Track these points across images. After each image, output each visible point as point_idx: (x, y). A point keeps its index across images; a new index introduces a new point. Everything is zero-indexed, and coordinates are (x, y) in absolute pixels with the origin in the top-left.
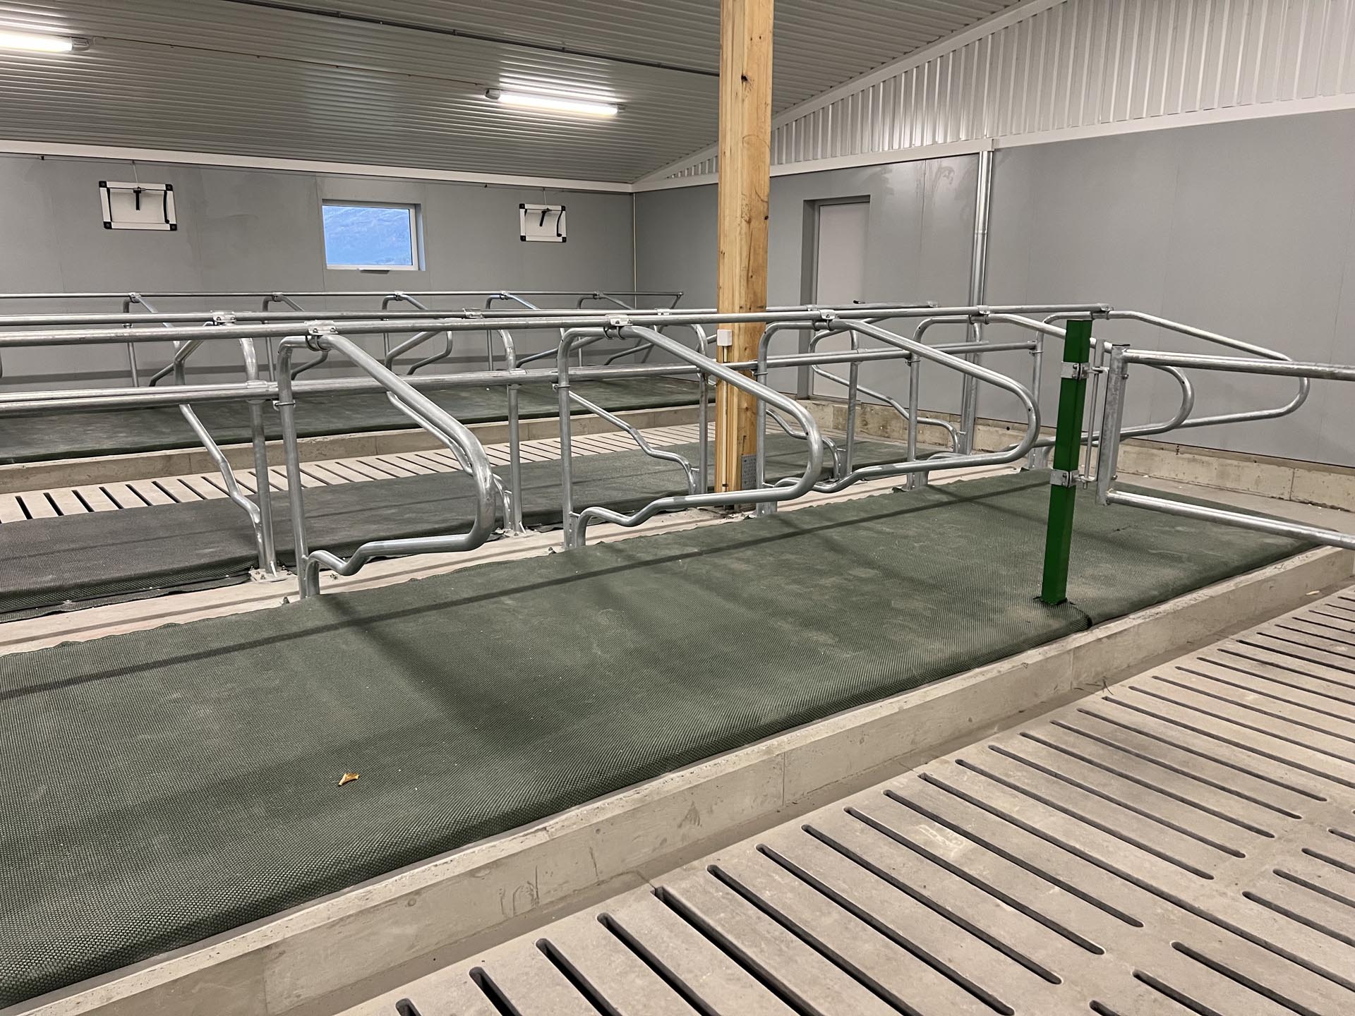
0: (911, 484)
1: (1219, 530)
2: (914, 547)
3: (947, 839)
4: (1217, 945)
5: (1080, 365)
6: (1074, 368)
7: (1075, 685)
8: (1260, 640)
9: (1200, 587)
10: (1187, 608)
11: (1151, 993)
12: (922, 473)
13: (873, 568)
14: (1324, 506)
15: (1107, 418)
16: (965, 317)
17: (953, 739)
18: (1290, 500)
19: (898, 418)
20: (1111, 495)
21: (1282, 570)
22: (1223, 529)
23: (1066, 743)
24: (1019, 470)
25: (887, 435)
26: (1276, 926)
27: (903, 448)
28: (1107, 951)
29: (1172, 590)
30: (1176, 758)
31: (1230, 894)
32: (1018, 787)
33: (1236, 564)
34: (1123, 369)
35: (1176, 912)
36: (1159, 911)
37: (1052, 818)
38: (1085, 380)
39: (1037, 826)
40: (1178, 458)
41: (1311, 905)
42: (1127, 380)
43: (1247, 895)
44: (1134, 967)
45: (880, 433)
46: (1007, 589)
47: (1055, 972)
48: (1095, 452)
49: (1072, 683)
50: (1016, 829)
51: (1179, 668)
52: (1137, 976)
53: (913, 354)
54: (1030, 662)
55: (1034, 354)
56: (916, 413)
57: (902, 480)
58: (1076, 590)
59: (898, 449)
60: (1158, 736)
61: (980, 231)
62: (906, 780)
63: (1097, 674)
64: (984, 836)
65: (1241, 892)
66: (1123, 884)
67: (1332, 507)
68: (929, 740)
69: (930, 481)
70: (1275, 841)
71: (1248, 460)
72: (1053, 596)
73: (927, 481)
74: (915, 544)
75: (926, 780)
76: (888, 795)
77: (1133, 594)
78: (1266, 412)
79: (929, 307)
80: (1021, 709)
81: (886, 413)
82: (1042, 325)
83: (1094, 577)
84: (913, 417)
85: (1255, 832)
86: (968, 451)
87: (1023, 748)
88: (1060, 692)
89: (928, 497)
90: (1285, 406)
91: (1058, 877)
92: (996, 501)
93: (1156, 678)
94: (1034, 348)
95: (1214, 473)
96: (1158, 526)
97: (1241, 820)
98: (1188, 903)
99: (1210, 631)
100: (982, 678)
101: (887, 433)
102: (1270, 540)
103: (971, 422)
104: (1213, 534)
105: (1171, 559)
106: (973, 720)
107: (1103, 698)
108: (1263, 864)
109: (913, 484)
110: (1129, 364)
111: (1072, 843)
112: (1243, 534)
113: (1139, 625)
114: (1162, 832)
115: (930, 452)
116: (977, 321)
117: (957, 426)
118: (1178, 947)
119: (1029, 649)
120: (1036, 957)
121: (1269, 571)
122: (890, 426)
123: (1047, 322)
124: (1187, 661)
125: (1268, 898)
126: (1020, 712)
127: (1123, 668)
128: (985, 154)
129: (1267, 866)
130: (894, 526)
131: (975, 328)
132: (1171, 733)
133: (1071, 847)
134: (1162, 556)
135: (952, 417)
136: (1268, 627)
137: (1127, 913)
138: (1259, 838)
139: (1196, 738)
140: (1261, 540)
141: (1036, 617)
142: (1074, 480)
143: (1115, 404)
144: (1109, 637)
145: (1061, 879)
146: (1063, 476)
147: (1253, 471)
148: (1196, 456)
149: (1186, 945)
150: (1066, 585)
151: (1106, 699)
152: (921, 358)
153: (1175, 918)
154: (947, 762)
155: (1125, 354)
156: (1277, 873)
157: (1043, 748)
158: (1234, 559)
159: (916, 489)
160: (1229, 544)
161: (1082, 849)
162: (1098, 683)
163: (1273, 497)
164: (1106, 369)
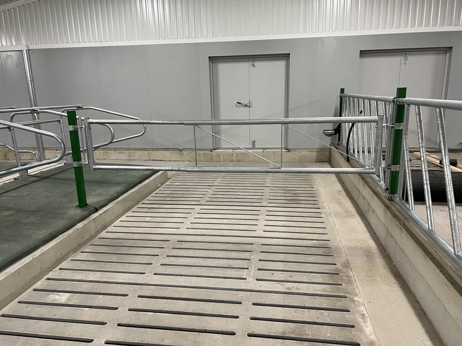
0: (21, 176)
1: (131, 172)
2: (27, 199)
3: (60, 296)
4: (149, 291)
5: (74, 126)
6: (73, 127)
7: (96, 231)
8: (147, 202)
9: (128, 191)
10: (126, 198)
11: (134, 313)
12: (25, 170)
13: (11, 210)
14: (158, 160)
15: (87, 143)
16: (29, 112)
17: (57, 262)
18: (150, 160)
19: (10, 152)
20: (94, 167)
21: (150, 181)
22: (132, 172)
23: (96, 250)
24: (63, 164)
25: (7, 159)
26: (163, 279)
27: (15, 163)
28: (119, 307)
29: (120, 193)
30: (130, 243)
31: (150, 275)
32: (83, 270)
33: (137, 181)
34: (89, 126)
35: (137, 287)
36: (132, 289)
37: (96, 275)
38: (78, 130)
39: (91, 279)
40: (116, 153)
41: (171, 270)
42: (91, 130)
43: (155, 274)
44: (128, 308)
45: (4, 158)
46: (66, 205)
47: (105, 321)
48: (86, 154)
49: (95, 230)
50: (84, 283)
51: (127, 216)
52: (129, 310)
53: (10, 127)
54: (79, 228)
55: (60, 123)
56: (17, 149)
57: (17, 175)
58: (90, 200)
59: (13, 163)
60: (124, 238)
61: (29, 79)
62: (41, 283)
63: (102, 225)
64: (74, 290)
65: (153, 274)
66: (121, 286)
67: (160, 160)
68: (47, 265)
69: (29, 173)
70: (160, 256)
71: (136, 150)
72: (82, 204)
73: (28, 174)
74: (28, 198)
75: (49, 280)
76: (34, 291)
77: (108, 197)
78: (136, 135)
79: (14, 108)
80: (79, 244)
81: (5, 150)
82: (60, 113)
83: (95, 195)
84: (16, 150)
85: (155, 256)
86: (43, 160)
87: (82, 256)
88: (92, 235)
89: (30, 180)
90: (141, 133)
91: (101, 292)
92: (57, 176)
93: (121, 221)
94: (59, 121)
95: (127, 155)
96: (113, 174)
97: (150, 254)
98: (140, 283)
99: (134, 203)
100: (63, 238)
101: (7, 158)
102: (145, 172)
103: (41, 150)
104: (129, 174)
105: (119, 184)
106: (63, 253)
107: (106, 232)
108: (157, 264)
109: (22, 176)
110: (91, 124)
111: (104, 280)
112: (137, 172)
113: (112, 206)
114: (129, 266)
115: (27, 163)
116: (35, 113)
117: (37, 152)
118: (139, 296)
119: (78, 223)
120: (98, 319)
121: (147, 181)
122: (8, 155)
123: (62, 112)
124: (129, 214)
125: (160, 272)
126: (79, 245)
127: (110, 221)
128: (25, 51)
129: (159, 264)
130: (17, 193)
131: (35, 115)
132: (127, 236)
133: (103, 281)
134: (115, 184)
135: (34, 149)
136: (149, 198)
137: (123, 294)
138: (155, 257)
139: (135, 235)
140: (143, 173)
141: (79, 212)
142: (81, 164)
143: (89, 138)
144: (104, 212)
145: (102, 292)
146: (77, 164)
147: (138, 153)
148: (121, 151)
149: (141, 295)
150: (86, 200)
151: (107, 232)
152: (14, 128)
153: (137, 289)
154: (55, 271)
155: (88, 121)
156: (161, 265)
157: (89, 254)
158: (136, 180)
159: (24, 178)
160: (134, 176)
161: (107, 281)
162: (103, 228)
163: (145, 160)
164: (84, 127)
